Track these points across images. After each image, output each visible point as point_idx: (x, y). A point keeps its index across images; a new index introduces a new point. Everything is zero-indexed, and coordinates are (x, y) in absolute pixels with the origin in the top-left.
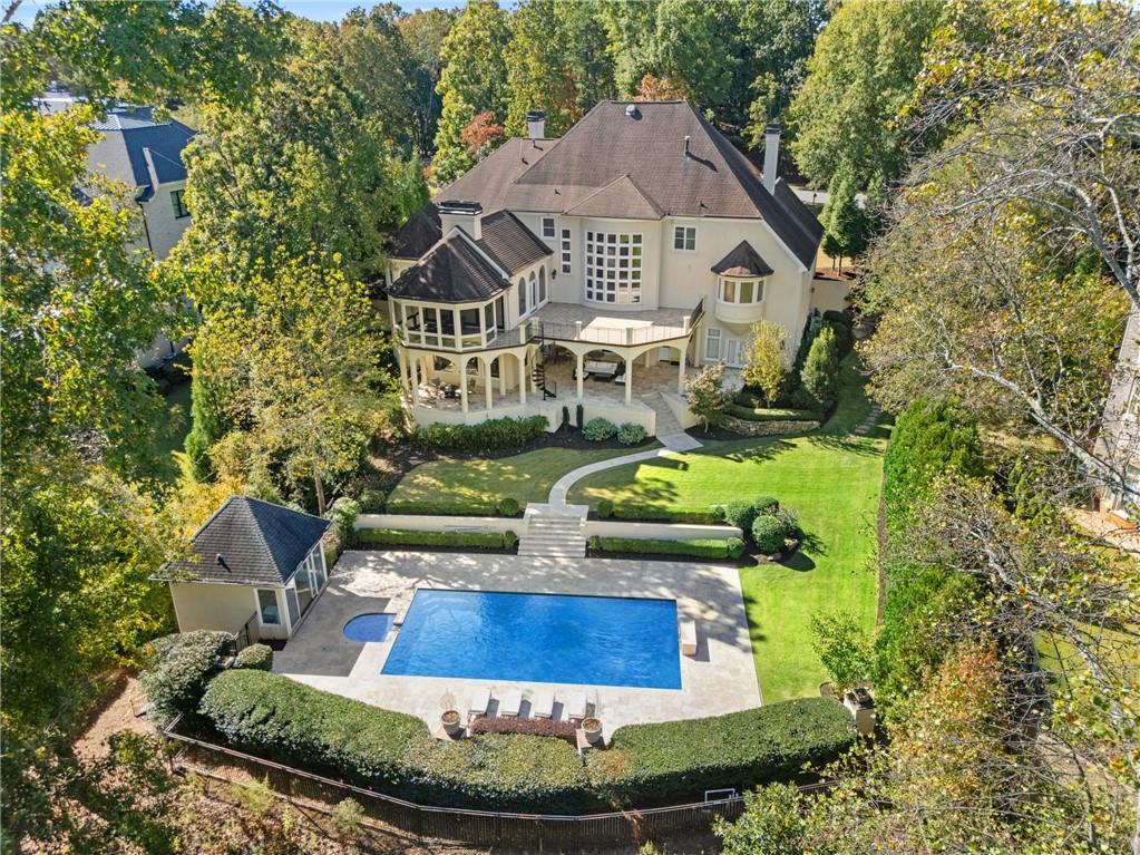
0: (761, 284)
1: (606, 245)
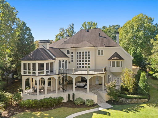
1: (81, 54)
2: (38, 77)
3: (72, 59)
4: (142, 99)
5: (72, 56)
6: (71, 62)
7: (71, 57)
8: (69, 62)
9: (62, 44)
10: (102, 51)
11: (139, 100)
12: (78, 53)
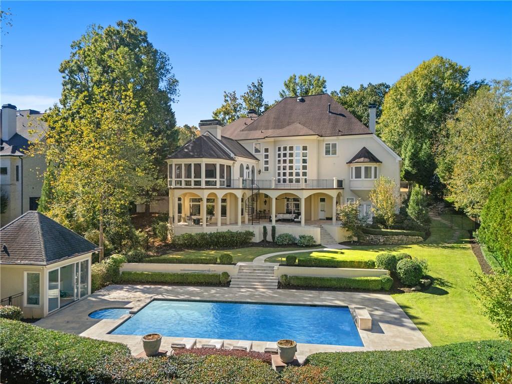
0: (376, 168)
1: (288, 152)
2: (205, 190)
3: (267, 162)
4: (409, 237)
5: (267, 156)
6: (263, 170)
7: (263, 160)
8: (260, 171)
9: (243, 130)
10: (334, 146)
11: (405, 238)
12: (279, 149)
